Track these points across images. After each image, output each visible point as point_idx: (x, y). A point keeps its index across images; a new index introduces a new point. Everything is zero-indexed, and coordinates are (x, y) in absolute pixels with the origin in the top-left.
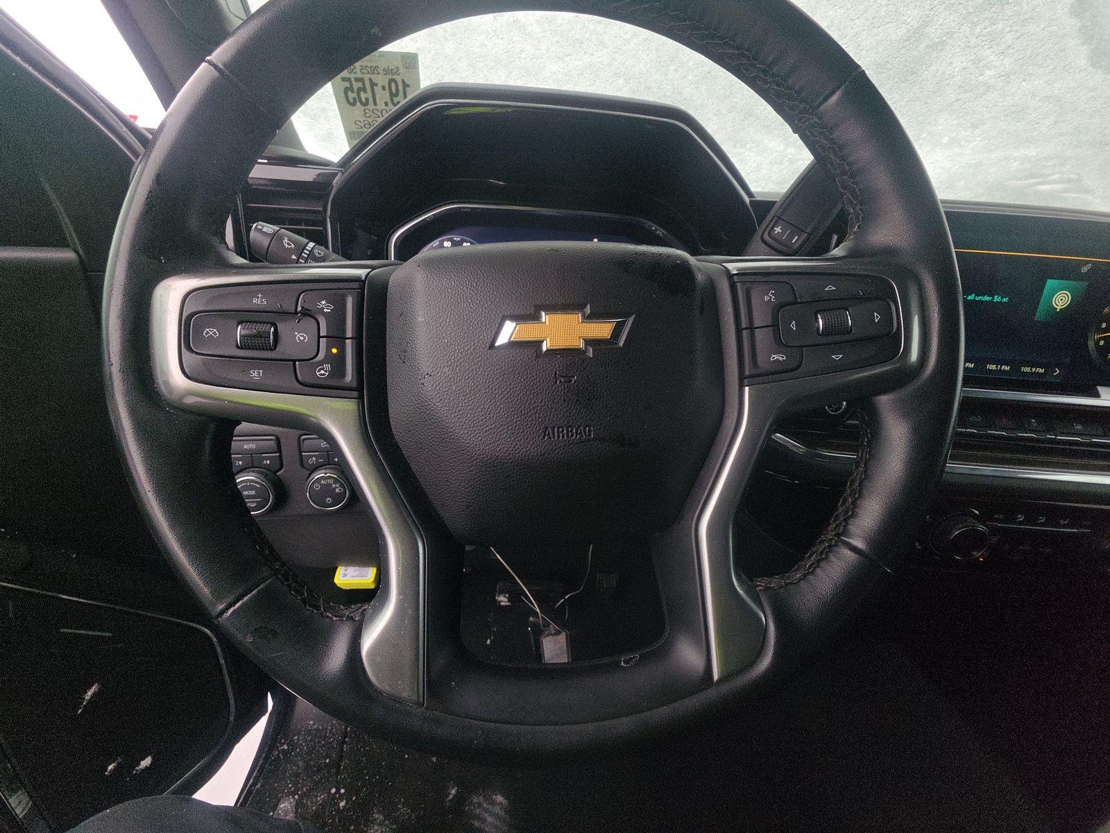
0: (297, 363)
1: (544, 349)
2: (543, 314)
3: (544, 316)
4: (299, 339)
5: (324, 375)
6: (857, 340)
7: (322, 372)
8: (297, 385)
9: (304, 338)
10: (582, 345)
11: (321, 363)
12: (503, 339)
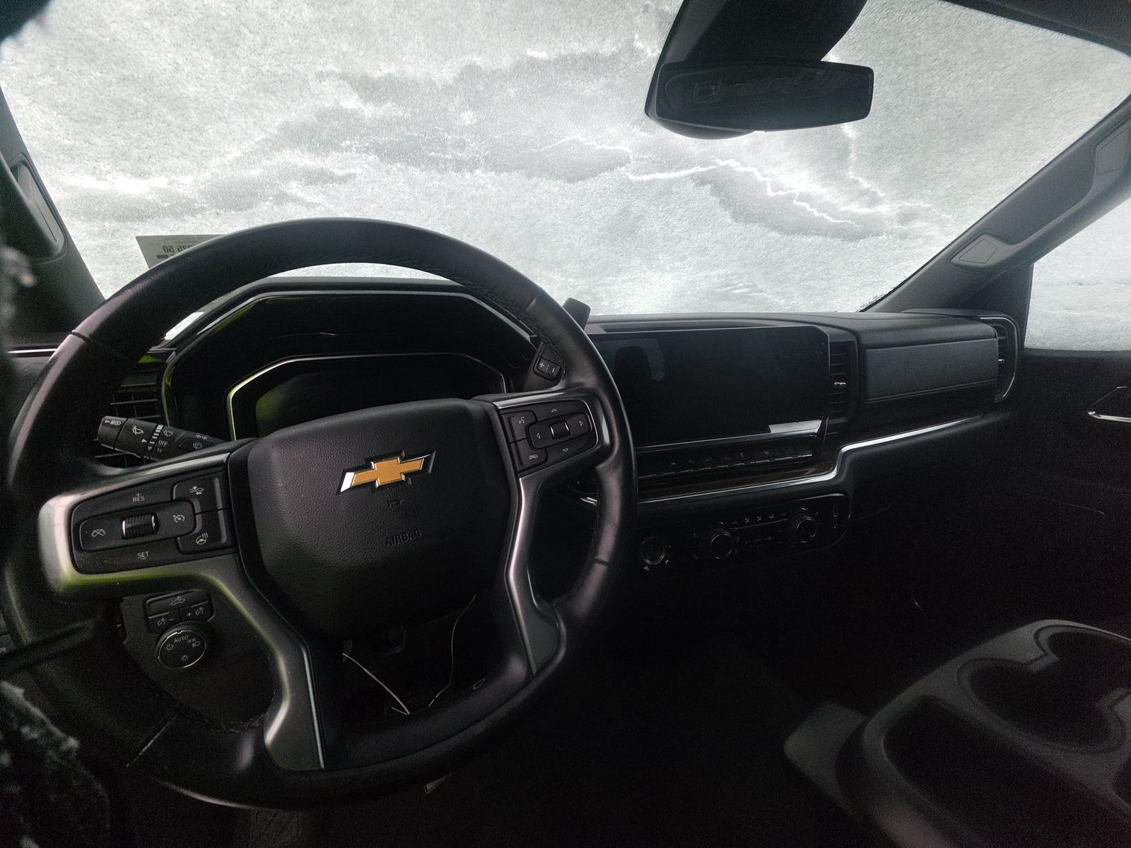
0: (179, 538)
1: (377, 486)
2: (372, 463)
3: (374, 465)
4: (177, 520)
5: (203, 542)
6: (574, 438)
7: (201, 540)
8: (180, 555)
9: (182, 518)
10: (403, 477)
11: (199, 534)
12: (346, 485)
